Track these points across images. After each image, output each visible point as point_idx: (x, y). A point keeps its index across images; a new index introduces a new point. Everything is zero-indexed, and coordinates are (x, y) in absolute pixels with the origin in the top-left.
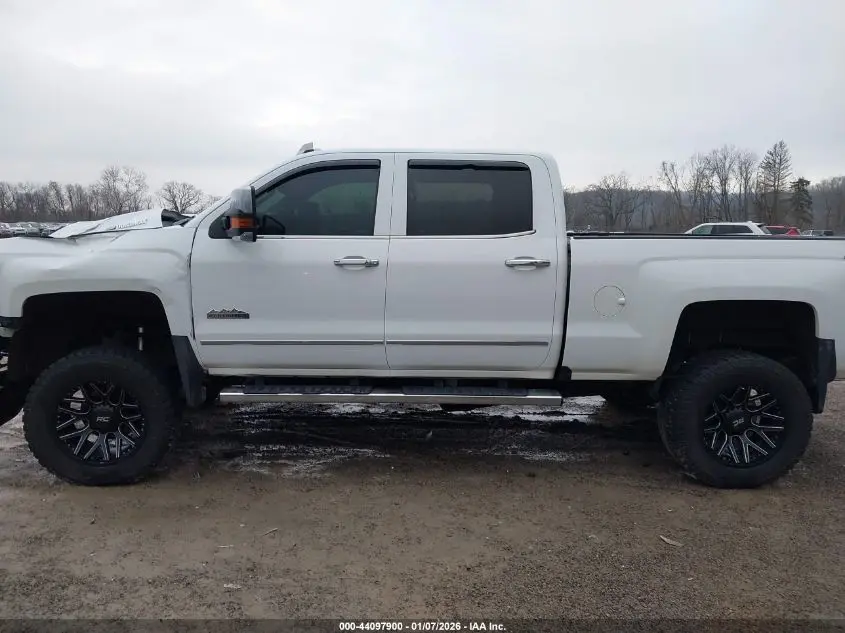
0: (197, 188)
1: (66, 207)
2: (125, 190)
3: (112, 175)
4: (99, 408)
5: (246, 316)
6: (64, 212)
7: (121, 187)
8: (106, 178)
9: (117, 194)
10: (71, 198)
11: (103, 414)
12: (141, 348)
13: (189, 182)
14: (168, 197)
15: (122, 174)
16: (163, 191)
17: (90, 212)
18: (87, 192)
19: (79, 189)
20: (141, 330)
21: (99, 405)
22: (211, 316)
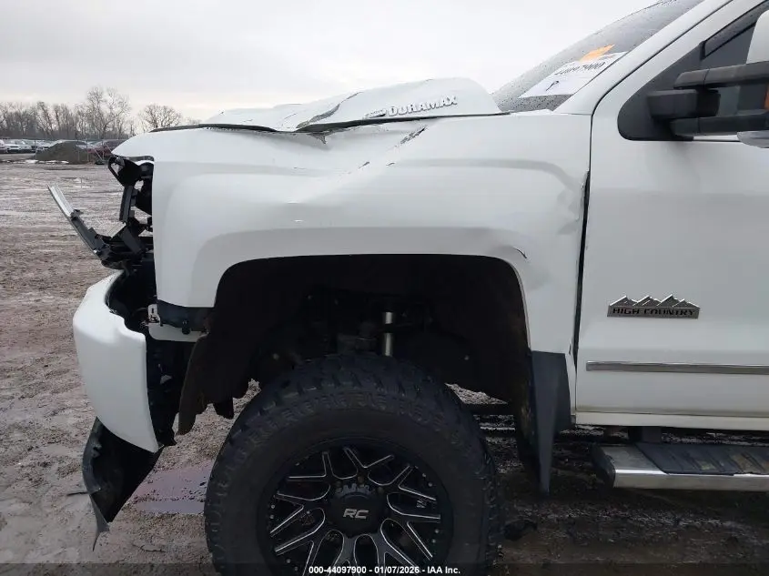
0: (177, 112)
1: (54, 126)
2: (109, 111)
3: (96, 96)
4: (347, 490)
5: (688, 312)
6: (52, 131)
7: (105, 109)
8: (91, 100)
9: (101, 115)
10: (57, 117)
11: (356, 502)
12: (388, 352)
13: (169, 105)
14: (150, 120)
15: (106, 96)
16: (145, 114)
17: (77, 132)
18: (73, 112)
19: (66, 110)
20: (389, 317)
21: (349, 484)
22: (623, 310)
